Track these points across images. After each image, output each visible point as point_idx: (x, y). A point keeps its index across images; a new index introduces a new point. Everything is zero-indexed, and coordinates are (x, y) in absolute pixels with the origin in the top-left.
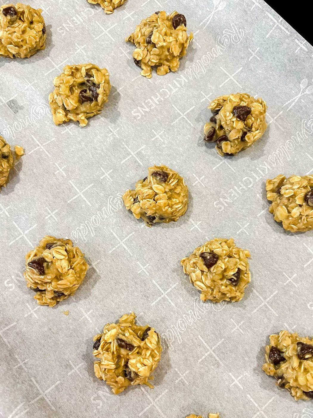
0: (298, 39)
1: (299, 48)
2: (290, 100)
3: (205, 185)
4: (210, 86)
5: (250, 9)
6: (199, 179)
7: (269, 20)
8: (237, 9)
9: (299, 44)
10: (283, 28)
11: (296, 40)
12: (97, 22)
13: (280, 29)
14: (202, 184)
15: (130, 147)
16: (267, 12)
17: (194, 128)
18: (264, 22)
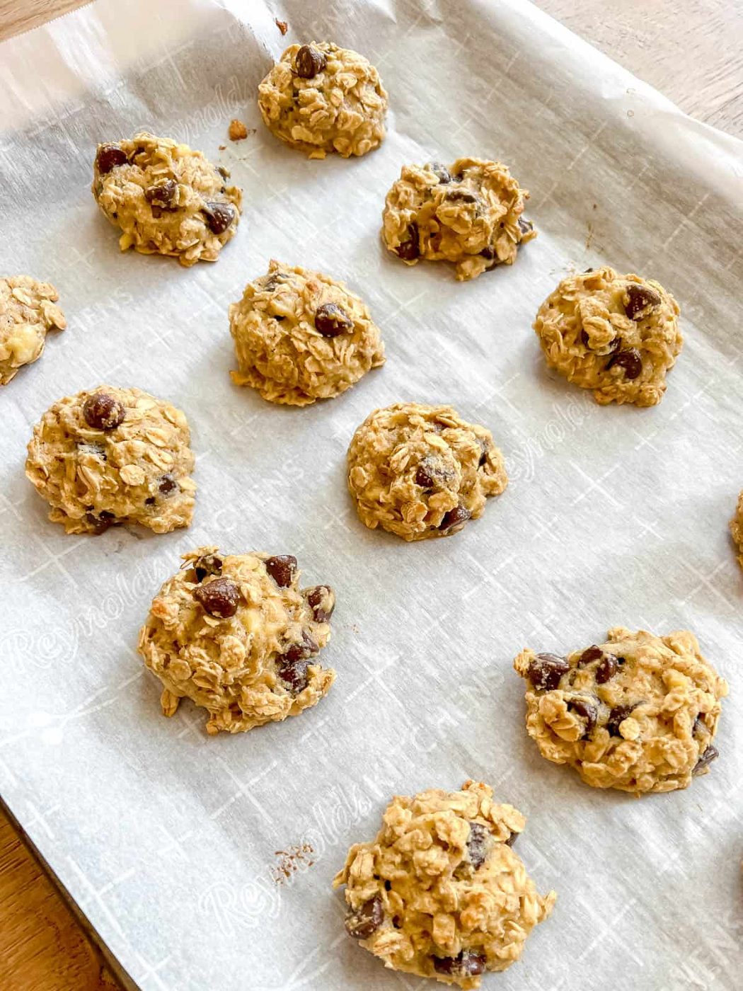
0: (47, 836)
1: (49, 813)
2: (94, 710)
3: (323, 508)
4: (304, 763)
5: (175, 959)
6: (335, 522)
7: (119, 912)
8: (211, 971)
9: (45, 825)
10: (83, 877)
11: (52, 836)
12: (642, 964)
13: (91, 877)
14: (329, 510)
15: (500, 593)
16: (123, 936)
17: (347, 643)
18: (135, 911)
